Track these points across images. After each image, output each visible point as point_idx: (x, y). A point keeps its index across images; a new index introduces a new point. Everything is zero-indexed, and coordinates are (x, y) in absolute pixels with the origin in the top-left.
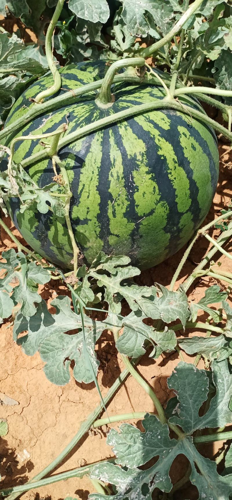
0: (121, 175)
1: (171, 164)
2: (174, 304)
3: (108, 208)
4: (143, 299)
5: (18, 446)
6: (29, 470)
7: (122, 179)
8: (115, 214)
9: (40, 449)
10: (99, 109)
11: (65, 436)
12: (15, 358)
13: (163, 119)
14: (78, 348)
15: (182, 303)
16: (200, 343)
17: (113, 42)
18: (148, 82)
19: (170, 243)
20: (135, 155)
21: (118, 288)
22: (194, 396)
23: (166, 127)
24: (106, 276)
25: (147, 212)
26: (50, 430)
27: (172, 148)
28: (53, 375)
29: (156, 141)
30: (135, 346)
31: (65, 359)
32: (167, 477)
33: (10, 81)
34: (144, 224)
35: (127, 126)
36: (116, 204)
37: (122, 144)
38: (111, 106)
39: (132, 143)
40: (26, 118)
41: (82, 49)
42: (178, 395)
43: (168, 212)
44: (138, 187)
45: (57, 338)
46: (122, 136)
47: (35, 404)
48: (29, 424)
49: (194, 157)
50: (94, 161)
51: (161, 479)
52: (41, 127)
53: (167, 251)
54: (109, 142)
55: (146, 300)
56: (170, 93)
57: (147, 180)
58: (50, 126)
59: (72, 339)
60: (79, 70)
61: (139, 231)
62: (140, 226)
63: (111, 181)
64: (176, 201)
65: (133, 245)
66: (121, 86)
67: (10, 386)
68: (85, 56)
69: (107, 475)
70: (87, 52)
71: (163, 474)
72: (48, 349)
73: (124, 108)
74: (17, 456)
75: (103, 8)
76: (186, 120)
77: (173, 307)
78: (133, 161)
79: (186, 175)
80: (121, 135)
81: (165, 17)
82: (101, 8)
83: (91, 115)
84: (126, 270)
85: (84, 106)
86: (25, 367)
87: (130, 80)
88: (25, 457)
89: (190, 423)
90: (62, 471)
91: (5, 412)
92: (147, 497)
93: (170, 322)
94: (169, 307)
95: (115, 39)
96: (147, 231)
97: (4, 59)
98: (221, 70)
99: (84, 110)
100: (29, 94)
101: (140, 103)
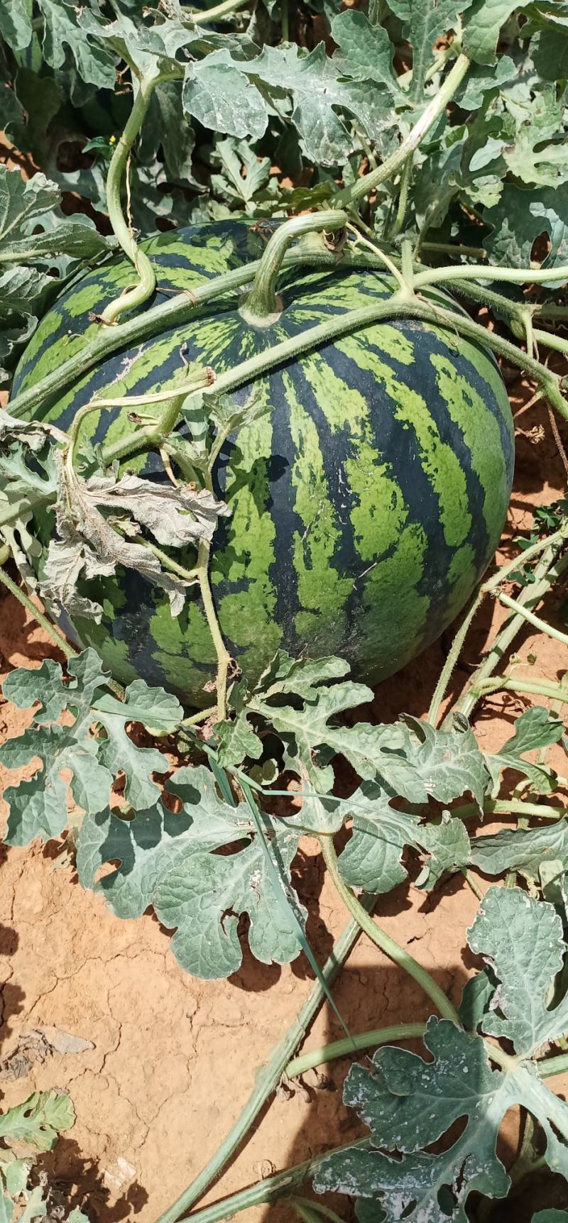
0: (320, 473)
1: (425, 440)
2: (453, 759)
3: (293, 550)
4: (385, 755)
5: (105, 1150)
6: (135, 1206)
7: (322, 481)
8: (311, 560)
9: (159, 1151)
10: (252, 328)
11: (215, 1112)
12: (69, 937)
13: (398, 342)
14: (250, 883)
15: (470, 753)
16: (515, 845)
17: (217, 180)
18: (353, 263)
19: (429, 618)
20: (347, 425)
21: (321, 735)
22: (532, 963)
23: (406, 358)
24: (290, 709)
25: (381, 550)
26: (176, 1101)
27: (424, 404)
28: (198, 956)
29: (389, 390)
30: (383, 864)
31: (222, 914)
32: (493, 1163)
33: (19, 277)
34: (374, 578)
35: (319, 362)
36: (311, 539)
37: (315, 402)
38: (277, 319)
39: (338, 399)
40: (83, 359)
41: (150, 199)
42: (496, 965)
43: (424, 547)
44: (358, 495)
45: (198, 866)
46: (313, 384)
47: (134, 1044)
48: (125, 1093)
49: (469, 419)
50: (254, 445)
51: (480, 1170)
52: (120, 377)
53: (420, 639)
54: (284, 400)
55: (392, 757)
56: (406, 284)
57: (377, 478)
58: (145, 375)
59: (232, 864)
60: (190, 246)
61: (364, 596)
62: (366, 584)
63: (296, 487)
64: (440, 521)
65: (349, 631)
66: (293, 275)
67: (66, 1006)
68: (158, 213)
69: (353, 1179)
70: (161, 203)
71: (482, 1155)
72: (178, 896)
73: (308, 324)
74: (103, 1175)
75: (251, 105)
76: (445, 340)
77: (451, 765)
78: (343, 440)
79: (458, 461)
80: (309, 384)
81: (379, 119)
82: (247, 106)
83: (236, 343)
84: (337, 690)
85: (217, 324)
86: (98, 954)
87: (313, 261)
88: (123, 1176)
89: (529, 1028)
90: (218, 1198)
91: (62, 1070)
92: (453, 1217)
93: (451, 801)
94: (443, 766)
95: (223, 171)
96: (380, 594)
97: (13, 229)
98: (500, 228)
99: (217, 333)
100: (78, 306)
101: (342, 311)
